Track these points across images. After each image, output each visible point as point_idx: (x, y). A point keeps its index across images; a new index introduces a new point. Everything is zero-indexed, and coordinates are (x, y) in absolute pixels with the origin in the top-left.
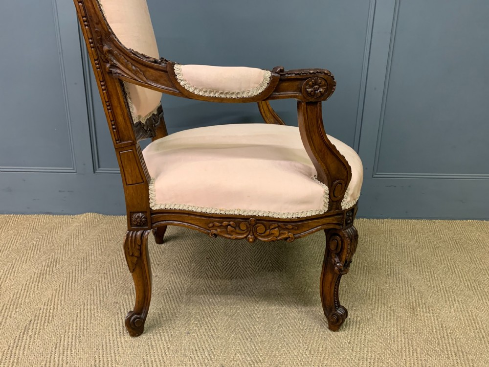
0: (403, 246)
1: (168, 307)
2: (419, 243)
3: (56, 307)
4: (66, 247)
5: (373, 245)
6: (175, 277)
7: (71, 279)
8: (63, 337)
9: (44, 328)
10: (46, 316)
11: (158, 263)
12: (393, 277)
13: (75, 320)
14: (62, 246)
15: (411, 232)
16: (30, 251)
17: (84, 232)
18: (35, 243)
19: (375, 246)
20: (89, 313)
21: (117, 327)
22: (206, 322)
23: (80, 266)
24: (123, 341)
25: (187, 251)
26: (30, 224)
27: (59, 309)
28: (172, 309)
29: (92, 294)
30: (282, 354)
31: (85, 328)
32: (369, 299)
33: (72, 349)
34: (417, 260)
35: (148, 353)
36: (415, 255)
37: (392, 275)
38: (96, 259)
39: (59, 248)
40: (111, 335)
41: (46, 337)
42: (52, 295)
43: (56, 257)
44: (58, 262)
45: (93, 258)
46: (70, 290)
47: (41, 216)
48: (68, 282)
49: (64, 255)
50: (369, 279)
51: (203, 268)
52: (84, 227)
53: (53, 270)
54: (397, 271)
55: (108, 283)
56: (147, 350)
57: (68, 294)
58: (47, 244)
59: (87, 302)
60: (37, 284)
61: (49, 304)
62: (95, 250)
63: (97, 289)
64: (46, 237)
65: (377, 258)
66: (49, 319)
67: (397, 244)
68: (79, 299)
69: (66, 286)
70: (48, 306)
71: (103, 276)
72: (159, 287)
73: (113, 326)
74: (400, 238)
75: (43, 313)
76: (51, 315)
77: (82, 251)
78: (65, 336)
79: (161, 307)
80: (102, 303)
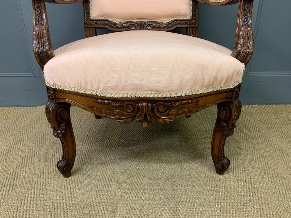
0: (271, 123)
1: (105, 174)
2: (282, 121)
3: (19, 177)
4: (29, 130)
5: (249, 123)
6: (109, 150)
7: (31, 153)
8: (23, 202)
9: (8, 194)
10: (11, 184)
11: (96, 140)
12: (270, 146)
13: (33, 187)
14: (26, 129)
15: (274, 114)
16: (2, 133)
17: (42, 119)
18: (6, 127)
19: (251, 124)
20: (44, 180)
21: (66, 192)
22: (135, 186)
23: (38, 143)
24: (71, 204)
25: (117, 130)
26: (3, 114)
27: (21, 178)
28: (108, 175)
29: (47, 165)
30: (198, 212)
31: (41, 193)
32: (256, 164)
33: (30, 212)
34: (284, 133)
35: (91, 214)
36: (281, 130)
37: (269, 145)
38: (50, 138)
39: (24, 131)
40: (61, 199)
41: (10, 202)
42: (17, 167)
43: (21, 137)
44: (22, 140)
45: (48, 137)
46: (30, 162)
47: (12, 108)
48: (29, 156)
49: (27, 136)
50: (253, 149)
51: (129, 143)
52: (42, 115)
53: (18, 147)
54: (272, 142)
55: (59, 156)
56: (90, 211)
57: (29, 166)
58: (15, 128)
59: (43, 171)
60: (5, 158)
61: (14, 174)
62: (50, 131)
63: (50, 161)
64: (15, 123)
65: (254, 133)
66: (13, 186)
67: (266, 122)
68: (37, 170)
69: (27, 159)
70: (12, 175)
71: (55, 151)
72: (97, 158)
73: (63, 191)
74: (267, 118)
75: (9, 181)
76: (15, 182)
77: (40, 132)
78: (25, 200)
79: (100, 174)
80: (54, 172)
